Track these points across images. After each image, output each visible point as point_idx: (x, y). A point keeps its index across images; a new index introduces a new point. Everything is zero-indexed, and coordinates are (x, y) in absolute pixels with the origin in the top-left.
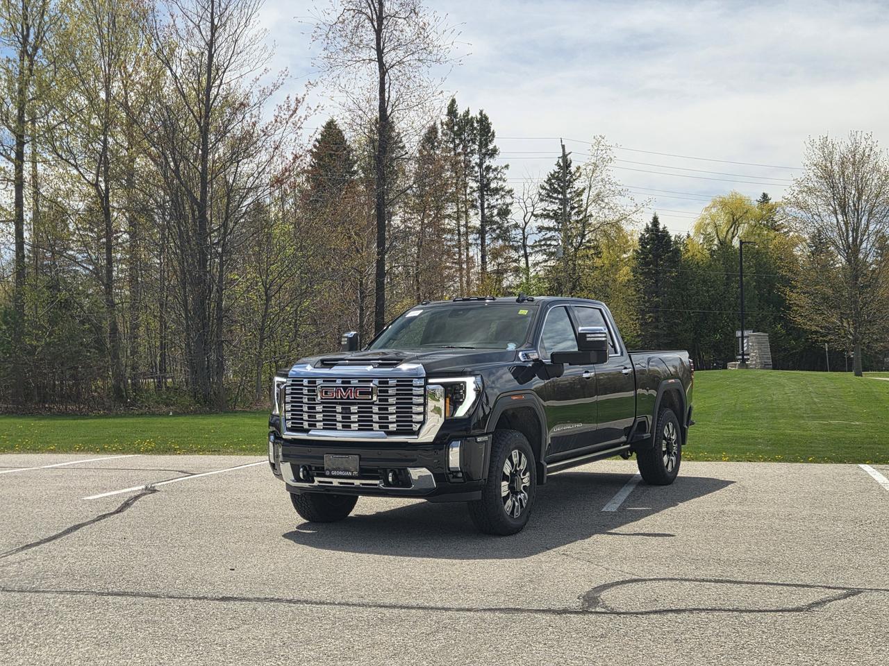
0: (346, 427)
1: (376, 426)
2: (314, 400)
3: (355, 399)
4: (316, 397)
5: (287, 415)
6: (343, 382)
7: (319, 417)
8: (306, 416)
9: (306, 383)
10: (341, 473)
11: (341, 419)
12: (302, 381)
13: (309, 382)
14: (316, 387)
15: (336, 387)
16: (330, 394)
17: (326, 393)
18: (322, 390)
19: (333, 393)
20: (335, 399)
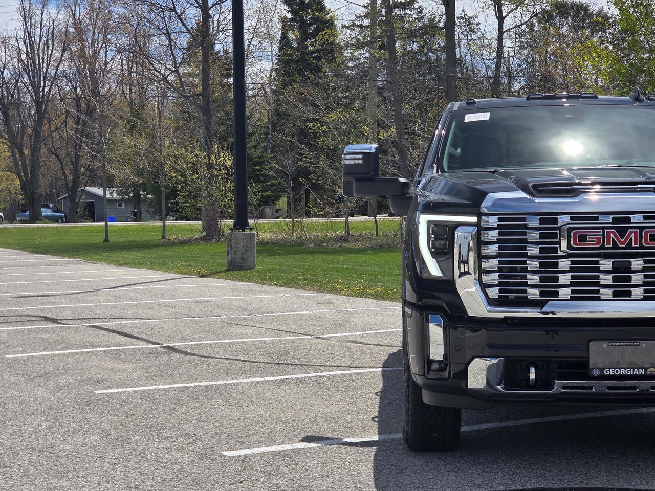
0: (622, 294)
2: (554, 250)
3: (642, 247)
4: (558, 246)
5: (486, 279)
6: (615, 221)
7: (565, 279)
8: (534, 279)
9: (535, 223)
10: (622, 372)
11: (610, 283)
12: (524, 220)
13: (542, 221)
14: (559, 228)
15: (603, 228)
16: (592, 242)
17: (583, 239)
18: (575, 234)
19: (598, 239)
20: (602, 247)
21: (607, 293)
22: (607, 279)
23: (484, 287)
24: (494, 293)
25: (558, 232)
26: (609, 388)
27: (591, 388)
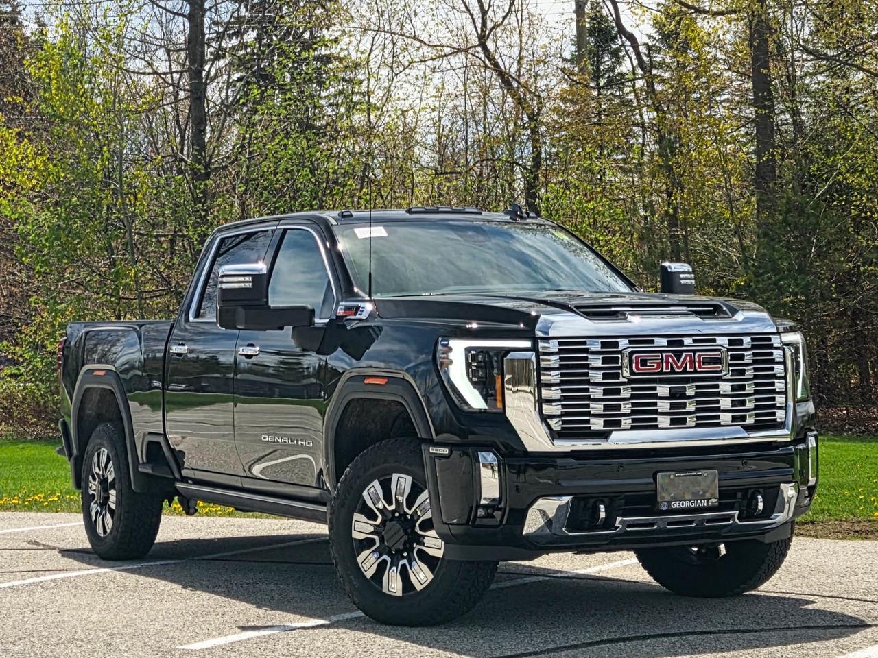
0: (678, 422)
1: (726, 418)
2: (617, 376)
3: (695, 372)
4: (620, 371)
5: (547, 409)
6: (670, 343)
7: (626, 408)
8: (598, 408)
9: (597, 347)
10: (687, 504)
11: (668, 410)
12: (585, 343)
13: (604, 345)
14: (620, 352)
15: (661, 352)
16: (652, 366)
17: (644, 363)
18: (637, 358)
19: (658, 364)
20: (661, 373)
21: (664, 421)
22: (664, 406)
23: (544, 418)
24: (556, 425)
25: (620, 356)
26: (670, 523)
27: (652, 525)
